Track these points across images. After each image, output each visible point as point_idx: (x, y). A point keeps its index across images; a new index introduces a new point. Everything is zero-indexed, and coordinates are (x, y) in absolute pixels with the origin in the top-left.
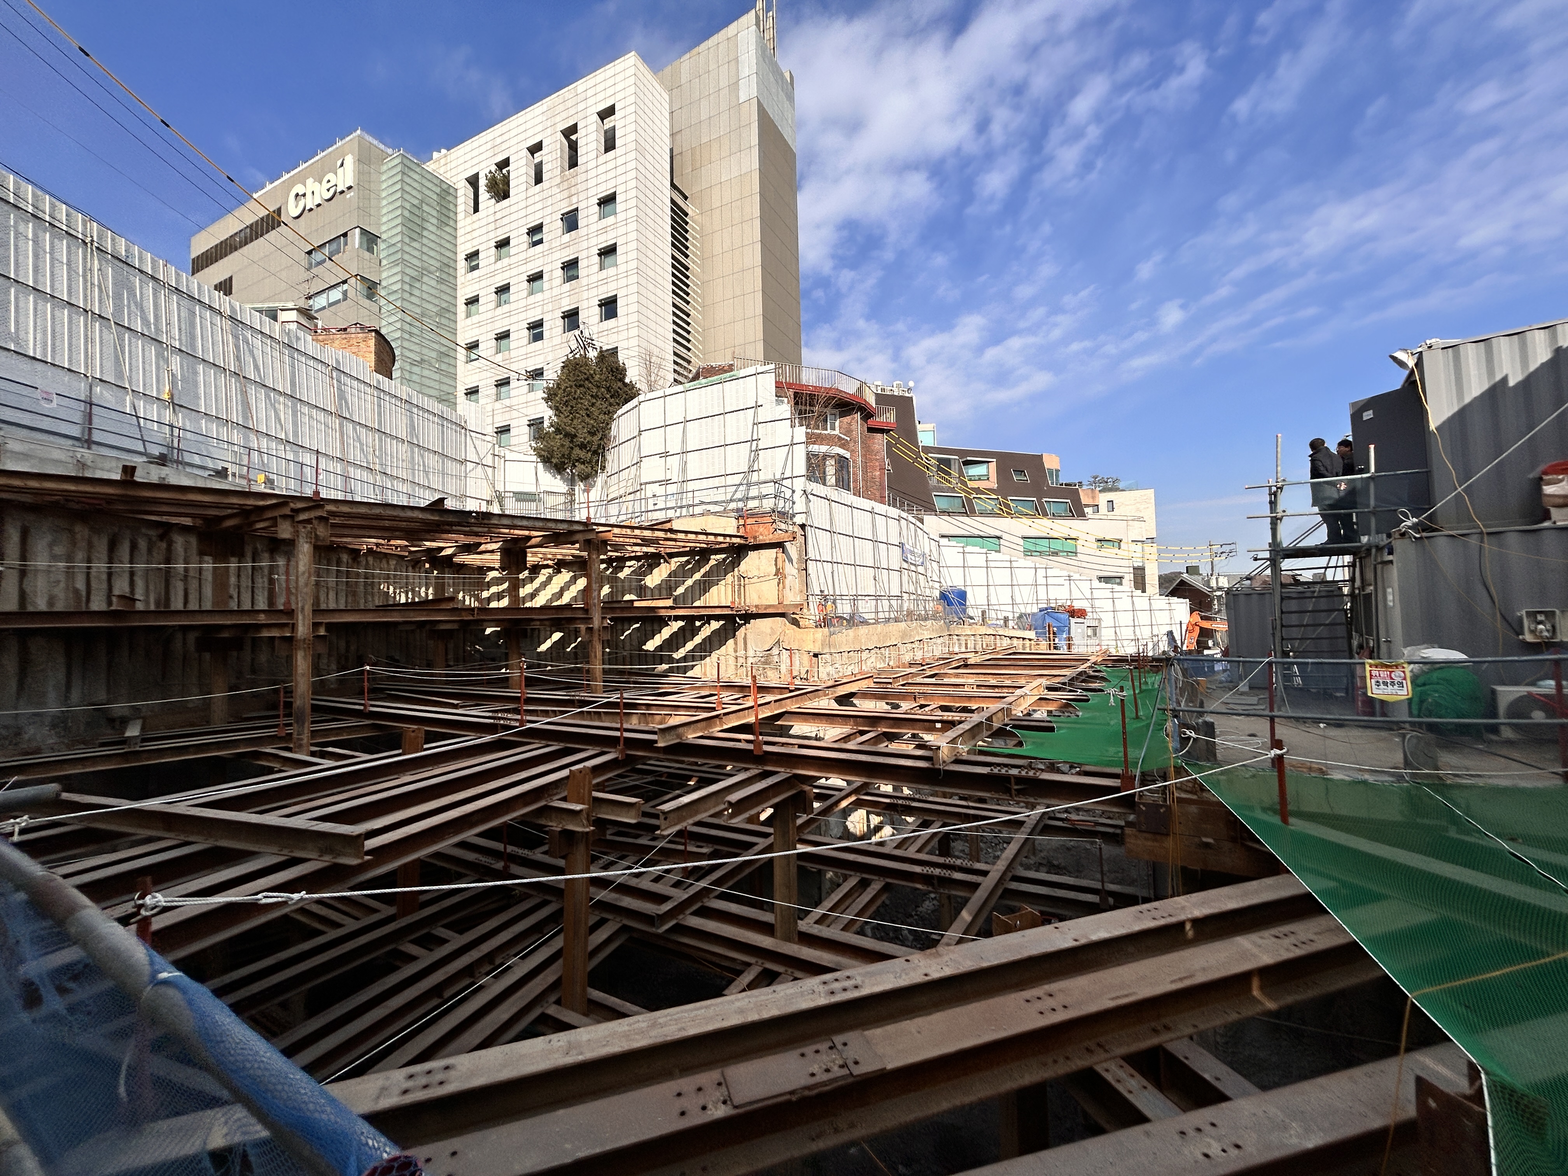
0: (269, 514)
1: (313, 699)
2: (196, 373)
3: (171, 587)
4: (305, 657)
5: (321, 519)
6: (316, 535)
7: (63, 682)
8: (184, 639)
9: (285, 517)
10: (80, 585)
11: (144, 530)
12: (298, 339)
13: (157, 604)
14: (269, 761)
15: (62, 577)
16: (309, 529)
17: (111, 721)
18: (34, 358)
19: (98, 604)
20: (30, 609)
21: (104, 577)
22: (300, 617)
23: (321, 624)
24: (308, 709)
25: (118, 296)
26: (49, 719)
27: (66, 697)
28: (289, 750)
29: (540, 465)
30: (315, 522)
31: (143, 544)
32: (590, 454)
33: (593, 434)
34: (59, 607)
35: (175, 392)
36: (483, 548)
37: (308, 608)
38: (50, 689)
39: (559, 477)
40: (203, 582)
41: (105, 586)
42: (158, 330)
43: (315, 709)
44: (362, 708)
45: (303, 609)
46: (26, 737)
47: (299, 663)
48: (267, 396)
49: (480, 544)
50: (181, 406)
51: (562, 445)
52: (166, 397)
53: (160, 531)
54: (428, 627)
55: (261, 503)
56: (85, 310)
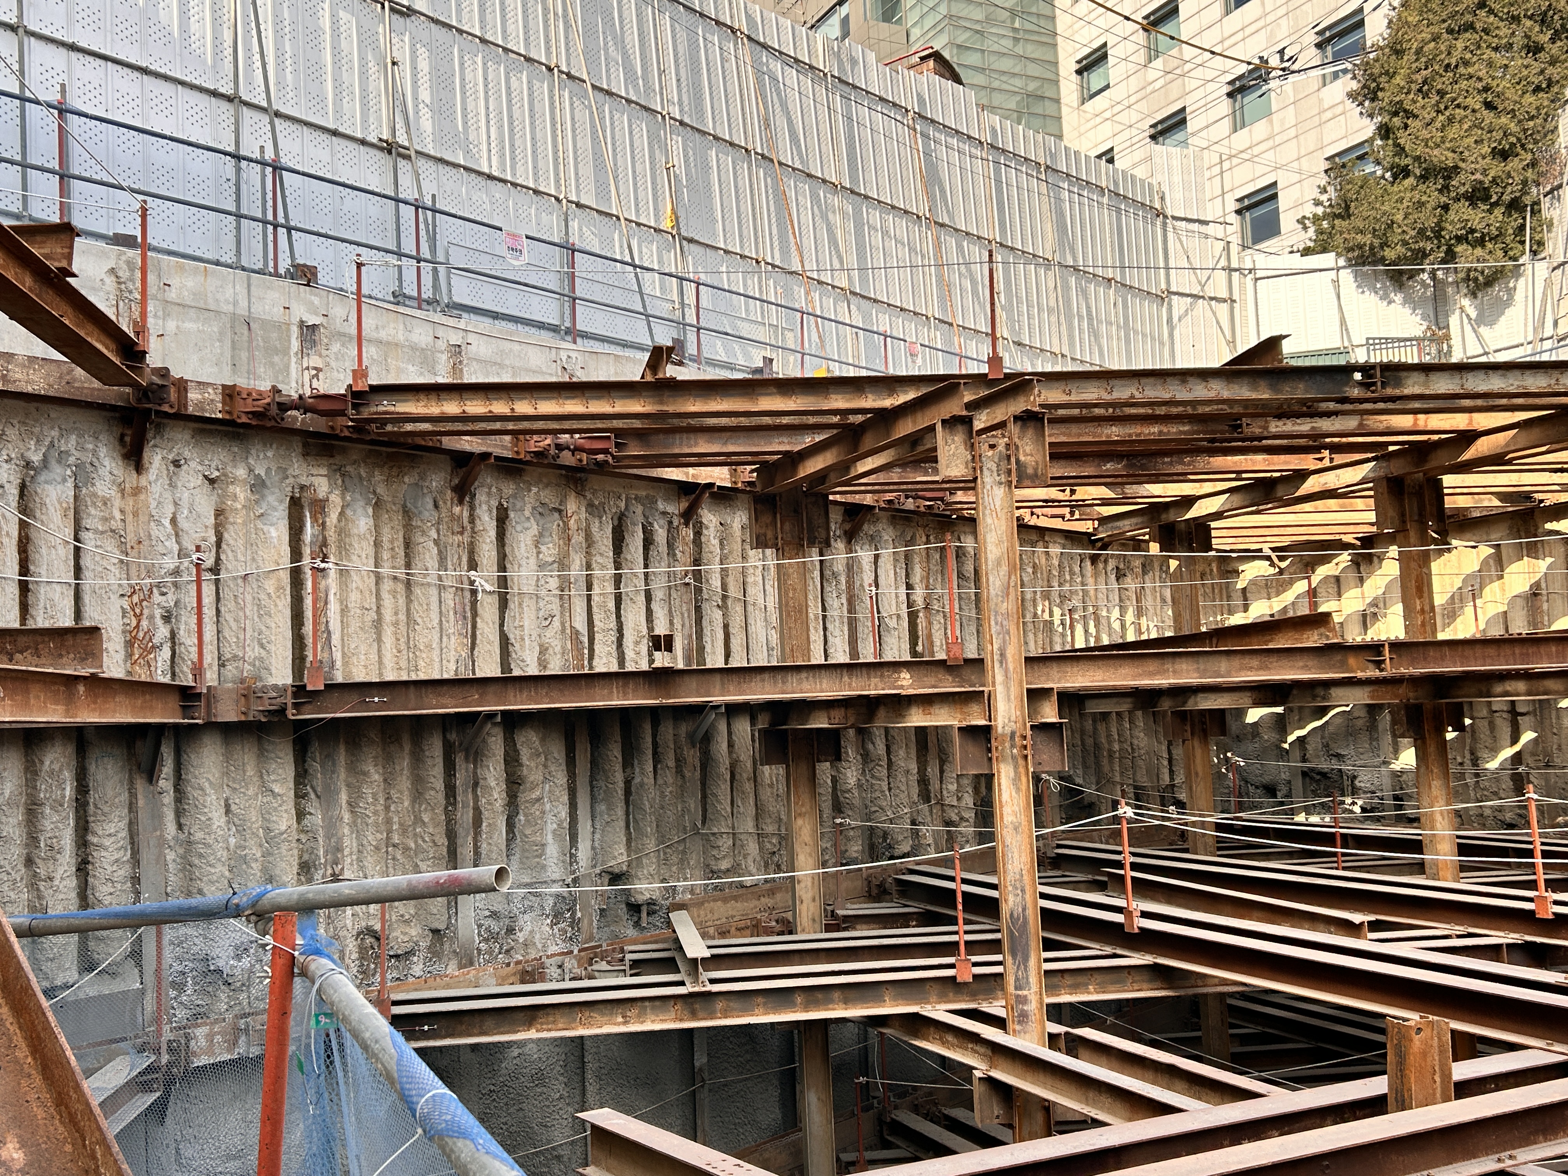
0: (906, 428)
1: (1043, 896)
2: (706, 168)
3: (705, 623)
4: (1016, 780)
5: (1028, 419)
6: (1018, 461)
7: (566, 825)
8: (730, 733)
9: (951, 423)
10: (580, 624)
11: (661, 505)
12: (854, 62)
13: (688, 659)
14: (944, 1043)
15: (555, 608)
16: (1001, 448)
17: (634, 908)
18: (490, 177)
19: (605, 662)
20: (516, 672)
21: (611, 605)
22: (999, 678)
23: (1047, 692)
24: (1034, 922)
25: (589, 32)
26: (551, 902)
27: (571, 855)
28: (999, 1023)
29: (1347, 277)
30: (1014, 429)
31: (661, 534)
32: (1498, 212)
33: (1504, 155)
34: (555, 668)
35: (681, 213)
36: (1311, 485)
37: (1014, 655)
38: (550, 838)
39: (1398, 298)
40: (750, 608)
41: (613, 625)
42: (649, 88)
43: (1049, 918)
44: (1119, 918)
45: (1002, 655)
46: (521, 936)
47: (1005, 796)
48: (815, 197)
49: (1302, 475)
50: (691, 241)
51: (1421, 204)
52: (667, 224)
53: (684, 505)
54: (1166, 705)
55: (888, 402)
56: (550, 69)
